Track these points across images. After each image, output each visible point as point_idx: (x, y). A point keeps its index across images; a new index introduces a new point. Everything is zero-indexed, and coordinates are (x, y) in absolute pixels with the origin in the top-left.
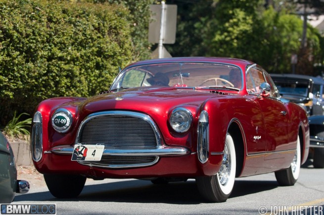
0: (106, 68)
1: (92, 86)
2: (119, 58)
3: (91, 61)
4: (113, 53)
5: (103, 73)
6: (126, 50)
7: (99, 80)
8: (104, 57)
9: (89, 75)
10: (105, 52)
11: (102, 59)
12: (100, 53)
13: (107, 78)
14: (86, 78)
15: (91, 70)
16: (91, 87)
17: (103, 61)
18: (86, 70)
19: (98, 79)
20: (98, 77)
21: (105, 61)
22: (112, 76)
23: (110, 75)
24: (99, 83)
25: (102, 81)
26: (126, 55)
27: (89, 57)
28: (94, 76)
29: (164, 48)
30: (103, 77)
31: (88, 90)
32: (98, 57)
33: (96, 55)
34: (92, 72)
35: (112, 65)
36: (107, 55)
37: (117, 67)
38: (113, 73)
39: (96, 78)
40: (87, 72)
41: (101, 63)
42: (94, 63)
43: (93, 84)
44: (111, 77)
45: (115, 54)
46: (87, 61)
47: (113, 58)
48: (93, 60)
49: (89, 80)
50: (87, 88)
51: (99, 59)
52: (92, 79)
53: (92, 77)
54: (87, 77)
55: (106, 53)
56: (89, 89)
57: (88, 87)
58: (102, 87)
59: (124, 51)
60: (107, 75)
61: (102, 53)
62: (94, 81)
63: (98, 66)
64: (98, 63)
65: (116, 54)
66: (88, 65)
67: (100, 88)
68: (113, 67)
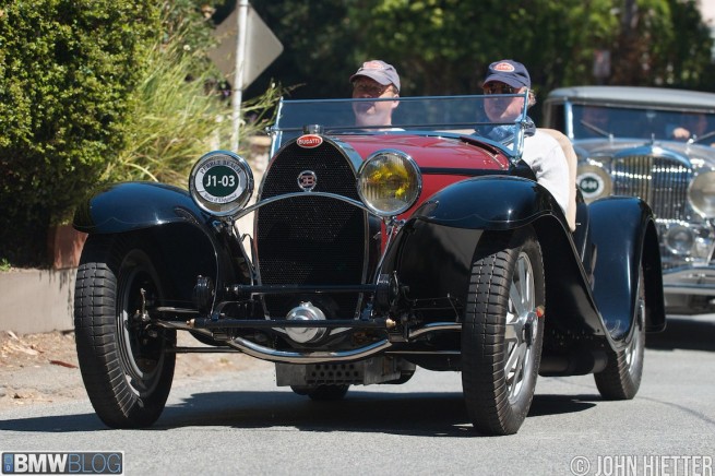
0: (86, 58)
1: (44, 111)
2: (127, 29)
3: (42, 35)
4: (108, 12)
5: (79, 76)
6: (146, 7)
7: (64, 96)
8: (82, 24)
9: (36, 77)
10: (86, 8)
11: (73, 30)
12: (68, 12)
13: (89, 90)
14: (26, 89)
15: (40, 63)
16: (40, 114)
17: (78, 38)
18: (27, 61)
19: (61, 90)
20: (63, 86)
21: (84, 38)
22: (104, 83)
23: (99, 79)
24: (66, 103)
25: (75, 96)
26: (147, 21)
27: (34, 22)
28: (51, 82)
29: (253, 13)
30: (77, 85)
31: (33, 125)
32: (62, 24)
33: (55, 17)
34: (45, 69)
35: (105, 49)
36: (90, 18)
37: (120, 57)
38: (107, 74)
39: (56, 89)
40: (29, 69)
41: (71, 43)
42: (49, 42)
43: (47, 107)
44: (101, 86)
45: (114, 16)
46: (30, 37)
47: (109, 30)
48: (46, 31)
49: (34, 93)
50: (29, 120)
51: (66, 29)
52: (45, 90)
53: (44, 85)
54: (29, 84)
55: (87, 13)
56: (33, 121)
57: (32, 114)
58: (75, 116)
59: (139, 7)
60: (89, 80)
61: (75, 11)
62: (49, 98)
63: (62, 53)
64: (61, 43)
65: (118, 16)
66: (34, 46)
67: (69, 120)
68: (106, 56)
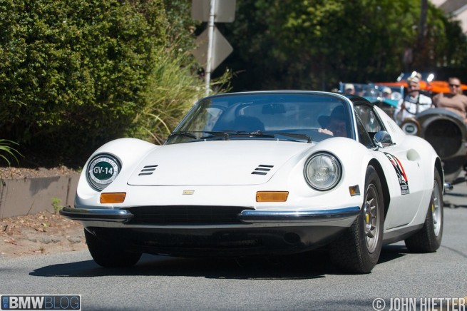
0: (124, 56)
1: (102, 86)
2: (147, 40)
3: (101, 44)
4: (137, 31)
5: (121, 66)
6: (157, 28)
7: (112, 77)
8: (123, 38)
9: (97, 67)
10: (124, 29)
11: (118, 41)
12: (115, 31)
13: (126, 74)
14: (92, 73)
15: (100, 59)
16: (100, 87)
17: (120, 46)
18: (92, 58)
19: (111, 74)
20: (112, 72)
21: (123, 45)
23: (132, 68)
24: (113, 81)
25: (119, 78)
26: (158, 36)
27: (96, 37)
28: (105, 70)
29: (216, 30)
30: (119, 71)
31: (96, 93)
32: (111, 38)
33: (108, 34)
34: (102, 63)
35: (135, 51)
36: (127, 34)
37: (143, 56)
38: (136, 65)
39: (108, 74)
40: (93, 63)
41: (116, 48)
42: (104, 48)
43: (103, 83)
44: (133, 72)
45: (140, 33)
46: (94, 45)
47: (137, 41)
48: (103, 42)
49: (96, 76)
50: (93, 90)
51: (114, 40)
52: (102, 74)
53: (102, 71)
54: (94, 71)
55: (125, 32)
56: (96, 91)
57: (95, 87)
58: (119, 88)
59: (154, 28)
60: (126, 68)
61: (118, 31)
62: (104, 78)
63: (112, 54)
64: (111, 48)
65: (142, 33)
66: (96, 50)
67: (116, 90)
68: (135, 56)
